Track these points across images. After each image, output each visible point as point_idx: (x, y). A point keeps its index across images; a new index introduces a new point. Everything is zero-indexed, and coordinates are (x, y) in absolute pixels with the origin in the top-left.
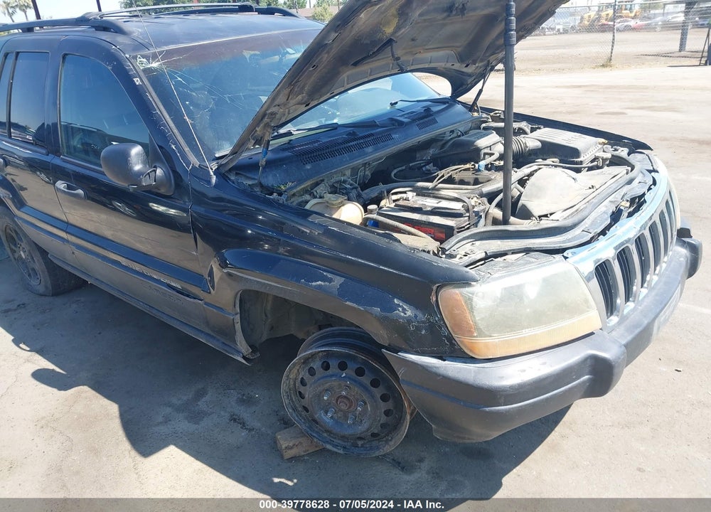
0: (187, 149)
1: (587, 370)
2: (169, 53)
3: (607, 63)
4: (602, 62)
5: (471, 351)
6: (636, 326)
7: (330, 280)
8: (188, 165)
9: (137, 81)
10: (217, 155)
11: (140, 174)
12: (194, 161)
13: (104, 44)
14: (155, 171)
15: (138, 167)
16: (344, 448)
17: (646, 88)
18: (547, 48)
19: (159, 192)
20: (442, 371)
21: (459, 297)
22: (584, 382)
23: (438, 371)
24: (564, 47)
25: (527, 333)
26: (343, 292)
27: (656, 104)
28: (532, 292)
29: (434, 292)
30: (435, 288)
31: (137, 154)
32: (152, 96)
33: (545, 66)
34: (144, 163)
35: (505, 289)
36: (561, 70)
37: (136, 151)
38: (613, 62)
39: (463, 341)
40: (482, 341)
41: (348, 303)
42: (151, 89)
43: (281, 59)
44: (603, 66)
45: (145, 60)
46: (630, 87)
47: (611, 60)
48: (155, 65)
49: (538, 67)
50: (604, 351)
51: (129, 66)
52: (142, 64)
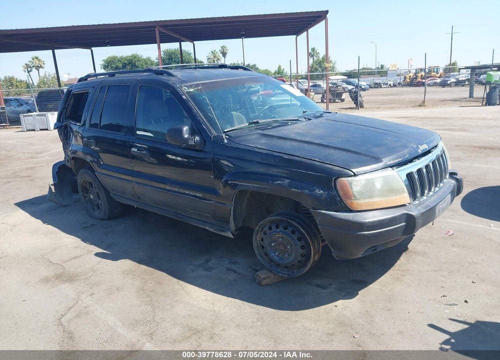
0: (210, 128)
1: (404, 220)
2: (197, 85)
3: (422, 104)
4: (419, 104)
5: (351, 207)
6: (427, 207)
7: (284, 181)
8: (212, 135)
9: (184, 97)
10: (225, 131)
11: (187, 139)
12: (214, 133)
13: (165, 81)
14: (195, 138)
15: (186, 136)
16: (288, 274)
17: (448, 118)
18: (384, 95)
19: (195, 148)
20: (338, 216)
21: (346, 182)
22: (402, 226)
23: (336, 216)
24: (394, 95)
25: (375, 199)
26: (290, 186)
27: (453, 128)
28: (378, 185)
29: (333, 181)
30: (333, 179)
31: (186, 130)
32: (192, 104)
33: (383, 106)
34: (189, 134)
35: (366, 179)
36: (393, 108)
37: (185, 128)
38: (426, 104)
39: (348, 202)
40: (356, 202)
41: (293, 189)
42: (191, 101)
43: (247, 91)
44: (420, 106)
45: (186, 88)
46: (436, 118)
47: (424, 102)
48: (192, 90)
49: (378, 106)
50: (412, 212)
51: (179, 90)
52: (185, 89)
